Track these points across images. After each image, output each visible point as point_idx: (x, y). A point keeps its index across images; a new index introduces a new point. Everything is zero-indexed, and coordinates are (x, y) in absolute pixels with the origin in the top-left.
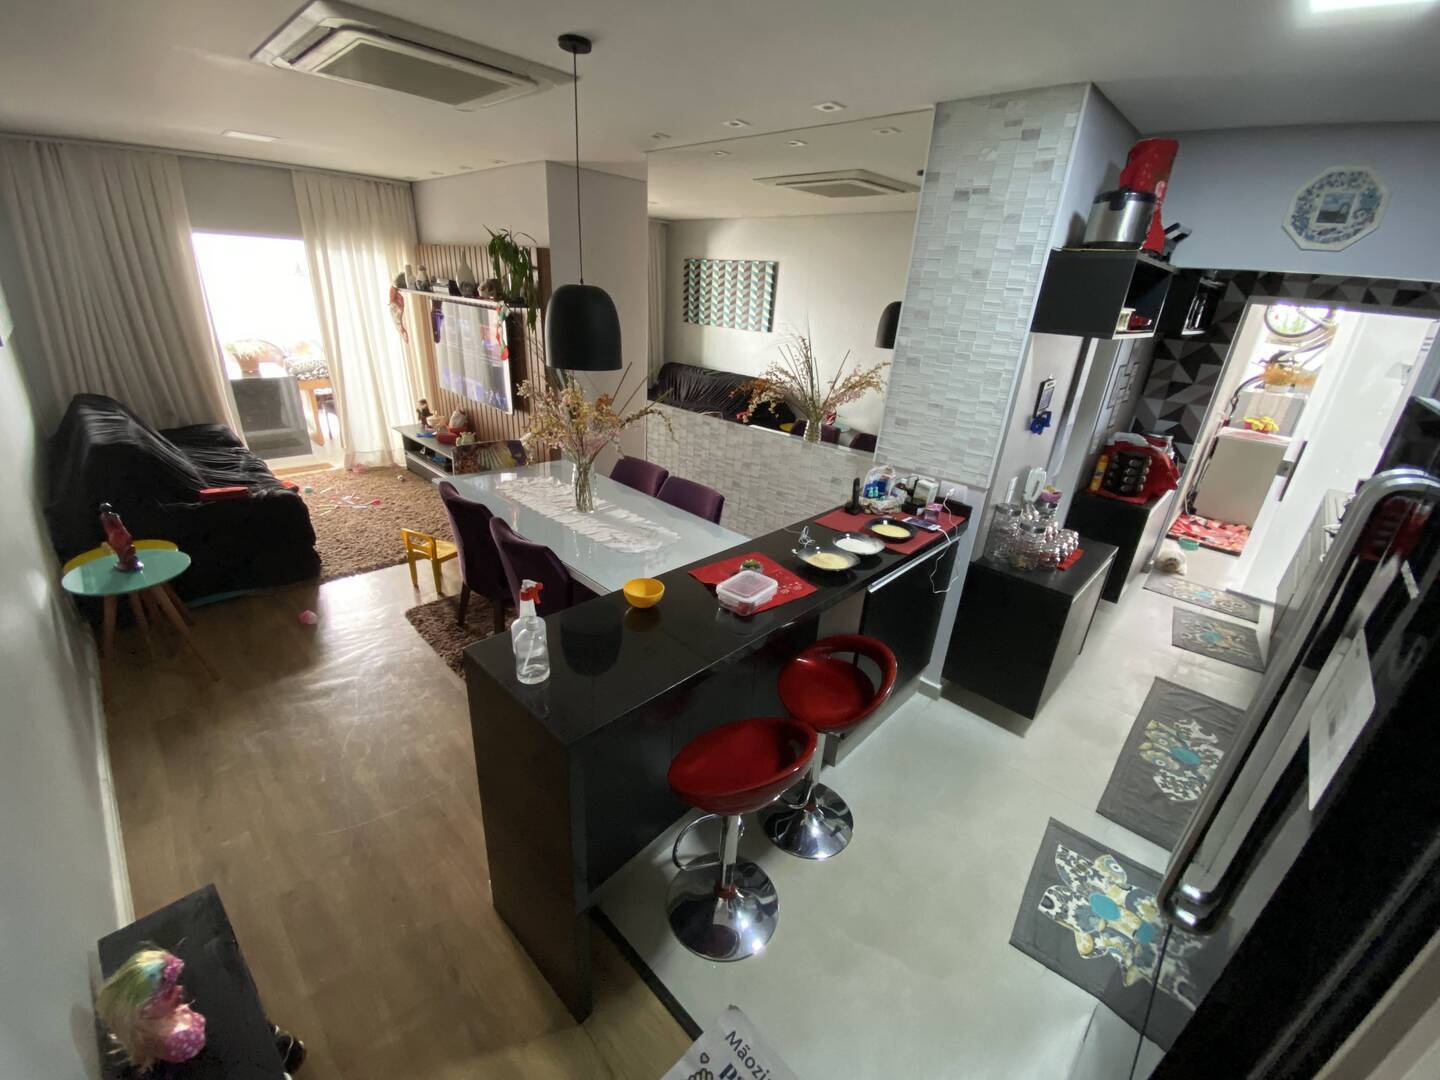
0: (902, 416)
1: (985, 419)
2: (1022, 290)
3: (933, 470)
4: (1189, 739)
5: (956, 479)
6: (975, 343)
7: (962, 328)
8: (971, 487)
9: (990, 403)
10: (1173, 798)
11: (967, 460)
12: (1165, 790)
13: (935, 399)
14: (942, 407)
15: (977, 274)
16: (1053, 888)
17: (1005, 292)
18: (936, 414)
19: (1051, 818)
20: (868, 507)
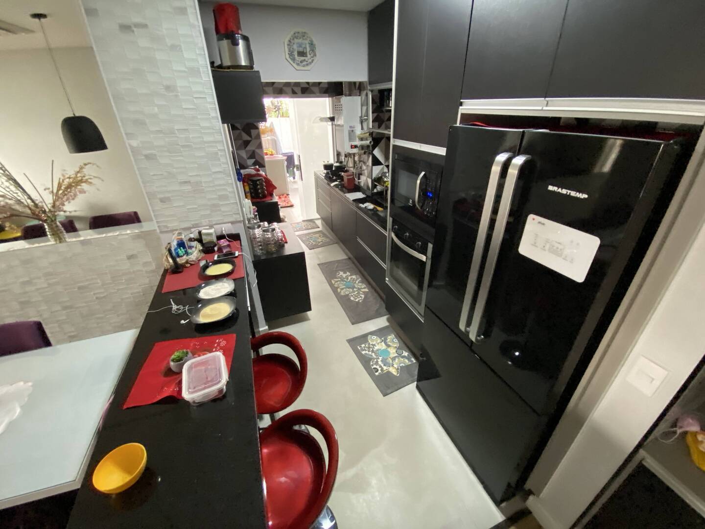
0: (162, 196)
1: (222, 182)
2: (205, 98)
3: (205, 222)
4: (344, 278)
5: (221, 222)
6: (191, 136)
7: (176, 127)
8: (232, 223)
9: (220, 172)
10: (361, 301)
11: (223, 209)
12: (357, 300)
13: (183, 178)
14: (189, 182)
15: (168, 88)
16: (371, 363)
17: (195, 100)
18: (187, 188)
19: (347, 340)
20: (187, 262)
